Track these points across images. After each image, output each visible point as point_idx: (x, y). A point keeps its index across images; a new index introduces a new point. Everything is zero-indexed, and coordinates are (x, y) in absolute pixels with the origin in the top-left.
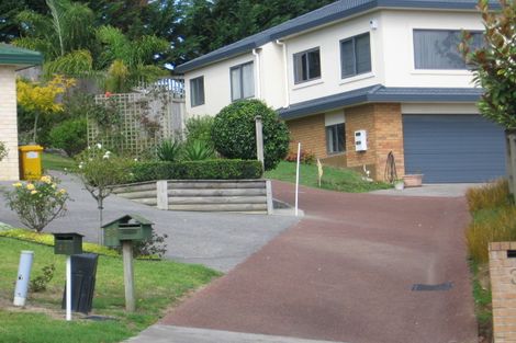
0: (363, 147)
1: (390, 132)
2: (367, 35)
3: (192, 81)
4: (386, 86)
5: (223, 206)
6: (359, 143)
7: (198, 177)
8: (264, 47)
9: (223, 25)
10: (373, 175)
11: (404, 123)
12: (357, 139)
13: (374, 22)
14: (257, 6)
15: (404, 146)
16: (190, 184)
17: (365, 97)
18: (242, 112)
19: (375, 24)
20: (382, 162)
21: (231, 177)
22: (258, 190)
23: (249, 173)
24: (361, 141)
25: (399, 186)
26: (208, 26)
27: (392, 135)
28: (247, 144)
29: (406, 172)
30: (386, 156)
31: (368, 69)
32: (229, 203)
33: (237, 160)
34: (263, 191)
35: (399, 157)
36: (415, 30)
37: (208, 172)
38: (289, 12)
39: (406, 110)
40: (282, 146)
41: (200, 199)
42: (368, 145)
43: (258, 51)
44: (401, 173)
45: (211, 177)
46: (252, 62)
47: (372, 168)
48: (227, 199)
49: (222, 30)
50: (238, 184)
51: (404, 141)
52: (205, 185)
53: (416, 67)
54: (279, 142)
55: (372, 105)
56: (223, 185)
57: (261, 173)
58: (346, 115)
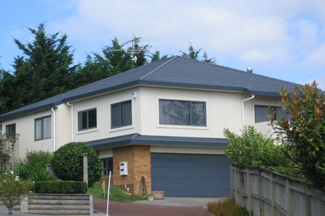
0: (126, 173)
1: (143, 163)
2: (130, 102)
3: (7, 126)
4: (142, 134)
5: (62, 211)
6: (123, 170)
7: (47, 192)
8: (59, 106)
9: (22, 90)
10: (131, 191)
11: (151, 158)
12: (121, 167)
13: (135, 94)
14: (44, 79)
15: (152, 173)
16: (42, 197)
17: (129, 141)
18: (73, 151)
19: (135, 95)
20: (137, 183)
21: (68, 192)
22: (84, 201)
23: (79, 190)
24: (125, 169)
25: (151, 199)
26: (12, 91)
27: (144, 166)
28: (76, 171)
29: (153, 190)
30: (140, 179)
31: (130, 123)
32: (66, 209)
33: (72, 182)
34: (87, 202)
35: (148, 180)
36: (160, 100)
37: (54, 189)
38: (63, 84)
39: (153, 150)
40: (98, 173)
41: (48, 206)
42: (128, 172)
43: (55, 109)
44: (149, 190)
45: (55, 192)
46: (50, 116)
47: (131, 186)
48: (65, 206)
49: (21, 94)
50: (72, 197)
51: (151, 169)
52: (51, 197)
53: (160, 123)
54: (97, 170)
55: (132, 146)
56: (63, 197)
57: (87, 190)
58: (114, 152)
